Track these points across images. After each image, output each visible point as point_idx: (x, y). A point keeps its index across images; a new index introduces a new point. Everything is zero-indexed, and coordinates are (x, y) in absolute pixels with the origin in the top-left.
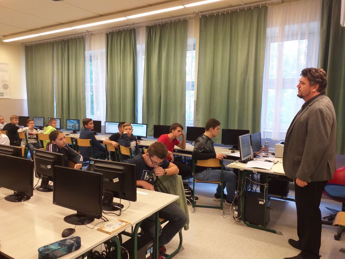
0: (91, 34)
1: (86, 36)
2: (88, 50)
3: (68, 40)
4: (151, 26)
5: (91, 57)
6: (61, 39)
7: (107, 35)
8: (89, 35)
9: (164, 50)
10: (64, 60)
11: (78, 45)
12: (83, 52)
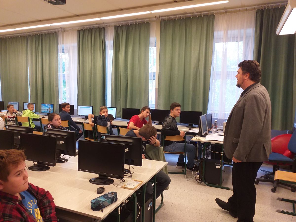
0: (63, 30)
1: (58, 32)
2: (61, 44)
3: (42, 35)
4: (118, 26)
5: (63, 50)
6: (35, 33)
7: (79, 32)
8: (61, 31)
9: (130, 46)
10: (38, 52)
11: (51, 39)
12: (56, 45)
